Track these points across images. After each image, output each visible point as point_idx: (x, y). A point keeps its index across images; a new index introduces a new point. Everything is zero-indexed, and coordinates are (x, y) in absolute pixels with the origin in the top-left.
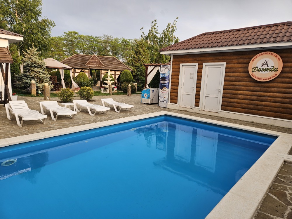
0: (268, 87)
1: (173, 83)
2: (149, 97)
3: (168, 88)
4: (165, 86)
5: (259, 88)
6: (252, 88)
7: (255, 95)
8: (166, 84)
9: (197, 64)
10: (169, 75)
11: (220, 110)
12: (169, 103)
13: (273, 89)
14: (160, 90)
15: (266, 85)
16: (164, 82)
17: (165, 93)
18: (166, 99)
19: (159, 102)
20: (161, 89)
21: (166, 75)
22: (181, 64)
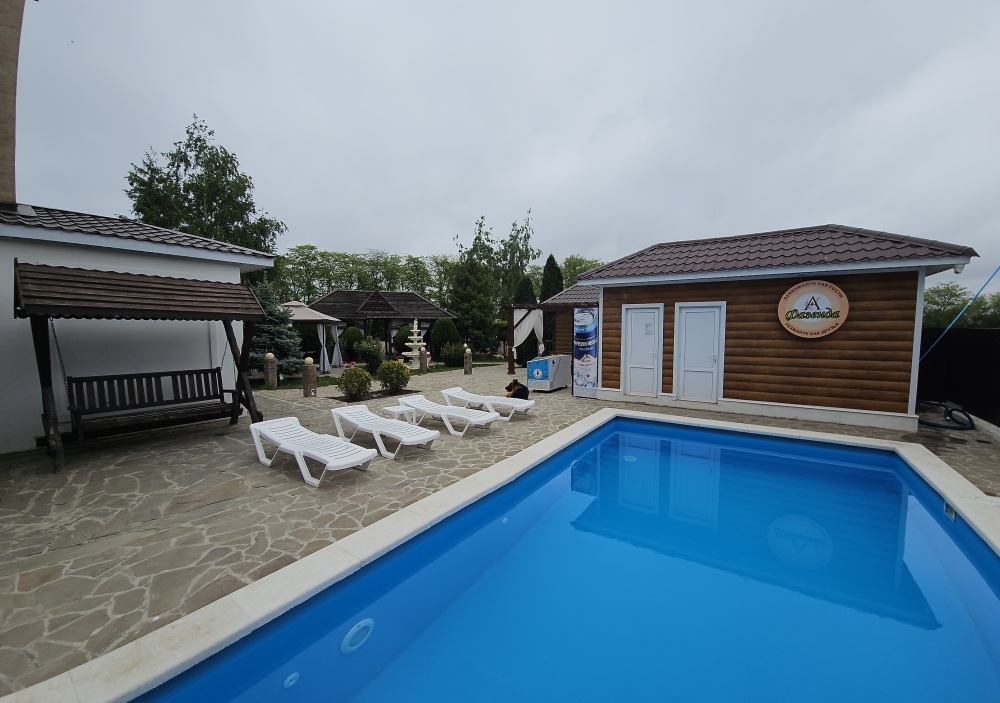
0: (819, 348)
1: (607, 346)
2: (545, 377)
3: (596, 356)
4: (588, 352)
5: (800, 351)
6: (786, 351)
7: (795, 365)
8: (589, 347)
9: (661, 305)
10: (596, 329)
11: (721, 398)
12: (600, 387)
13: (831, 351)
14: (576, 360)
15: (817, 344)
16: (583, 344)
17: (590, 367)
18: (592, 378)
19: (575, 386)
20: (579, 358)
21: (590, 329)
22: (624, 306)
